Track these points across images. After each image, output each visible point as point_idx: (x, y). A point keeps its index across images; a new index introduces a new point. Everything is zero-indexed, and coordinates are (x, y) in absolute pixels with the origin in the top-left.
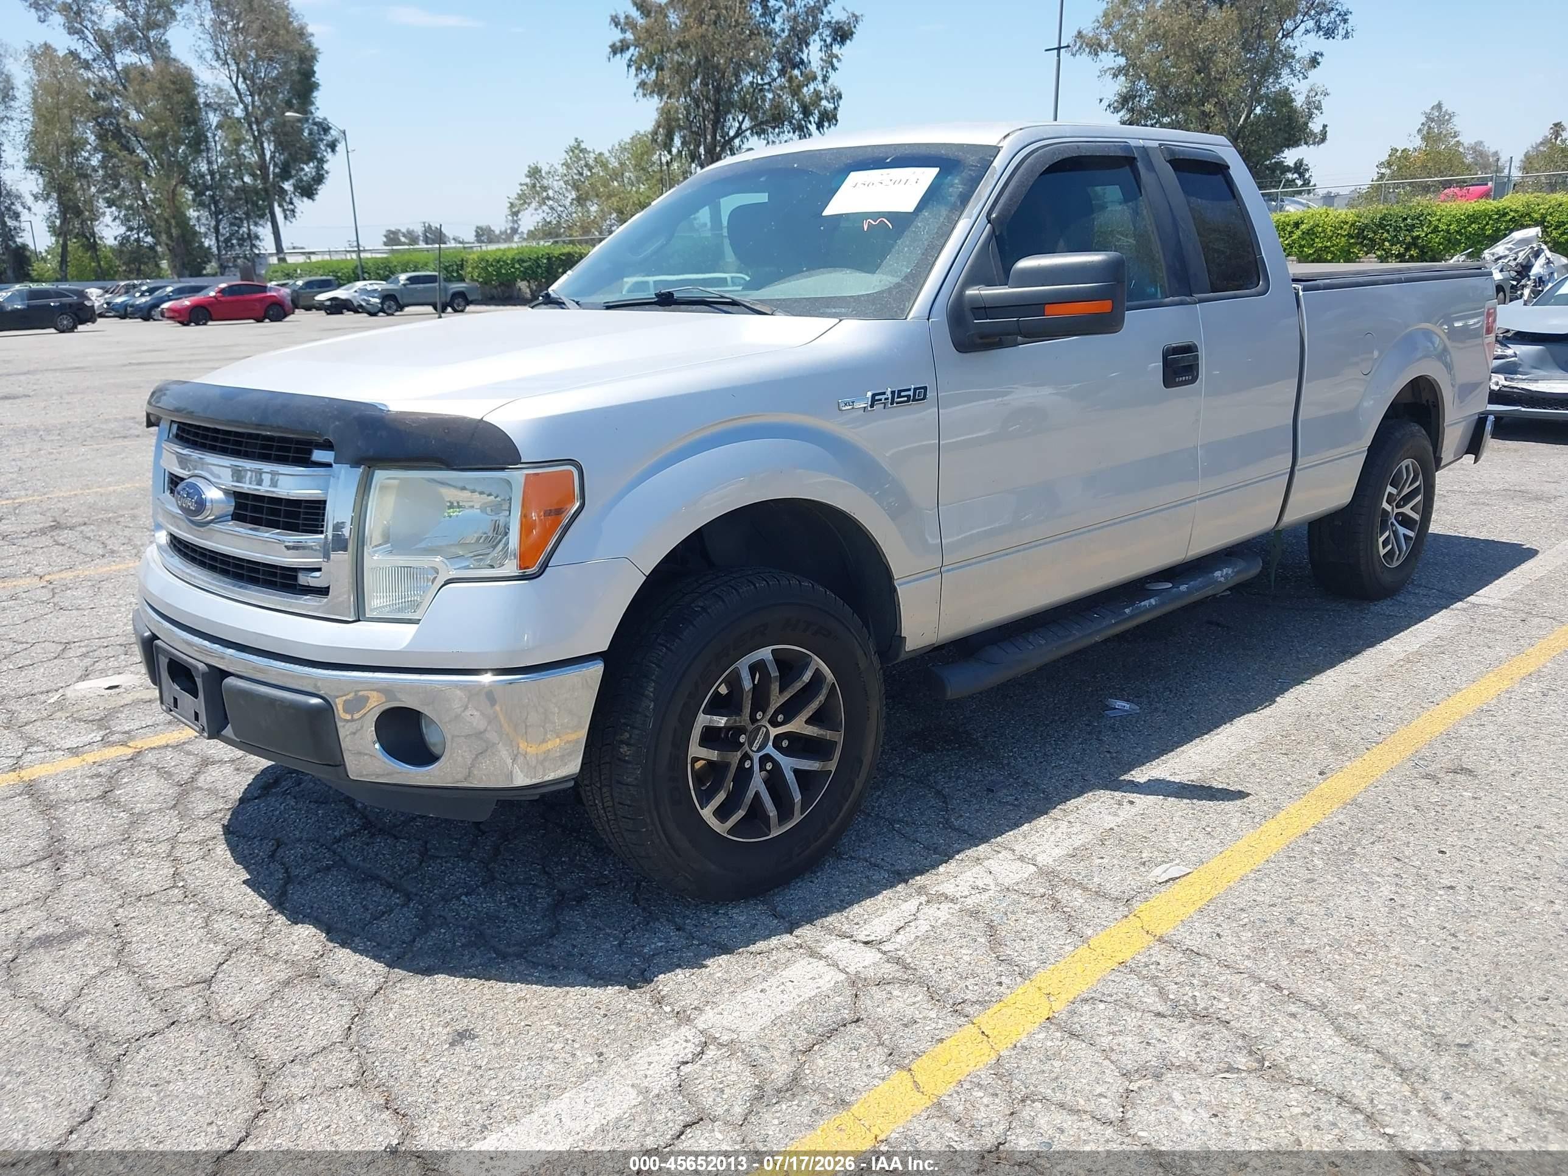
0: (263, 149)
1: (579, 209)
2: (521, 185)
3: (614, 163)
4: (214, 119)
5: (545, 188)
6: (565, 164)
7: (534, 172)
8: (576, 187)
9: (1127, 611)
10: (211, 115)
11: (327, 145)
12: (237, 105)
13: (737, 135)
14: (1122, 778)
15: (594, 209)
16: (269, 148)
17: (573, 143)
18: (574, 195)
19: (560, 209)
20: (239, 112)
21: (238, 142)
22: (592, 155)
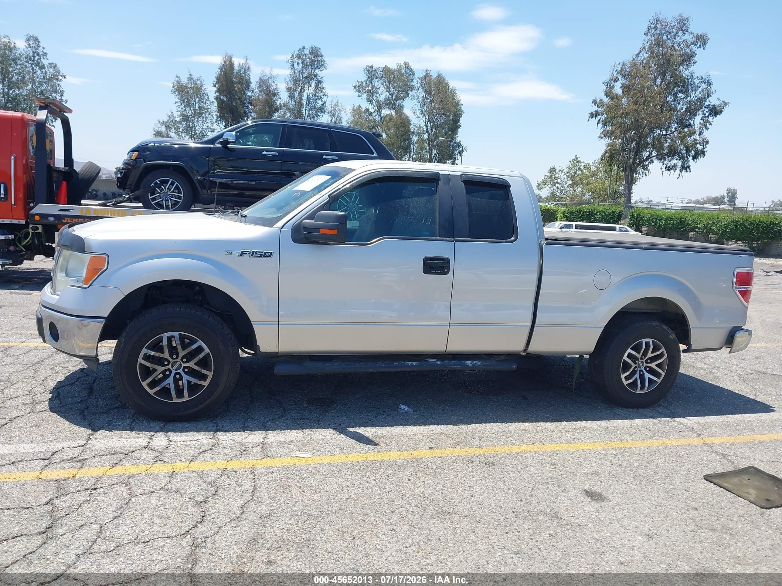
0: (432, 152)
1: (572, 189)
2: (545, 176)
3: (593, 169)
4: (415, 139)
5: (556, 179)
6: (569, 167)
7: (552, 170)
8: (572, 178)
9: (395, 363)
10: (414, 137)
11: (459, 153)
12: (425, 134)
13: (647, 159)
14: (348, 429)
15: (579, 189)
16: (434, 152)
17: (574, 158)
18: (571, 182)
19: (562, 188)
20: (425, 137)
21: (422, 149)
22: (583, 164)
